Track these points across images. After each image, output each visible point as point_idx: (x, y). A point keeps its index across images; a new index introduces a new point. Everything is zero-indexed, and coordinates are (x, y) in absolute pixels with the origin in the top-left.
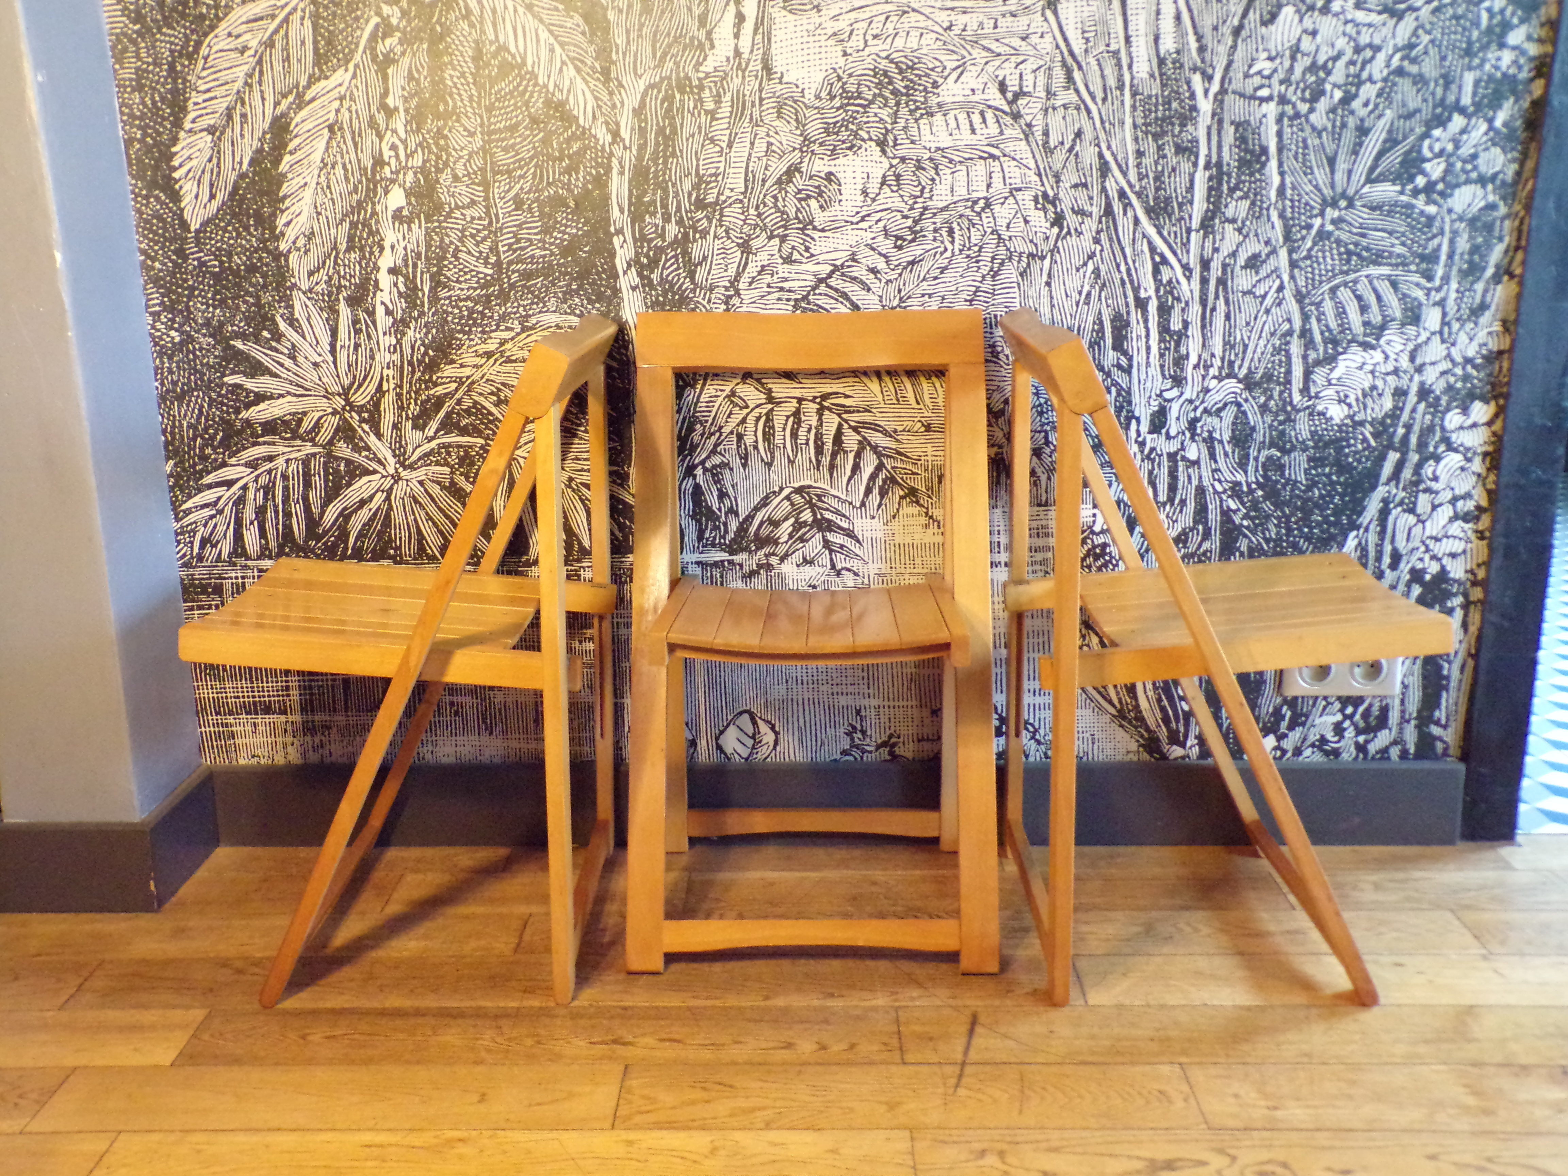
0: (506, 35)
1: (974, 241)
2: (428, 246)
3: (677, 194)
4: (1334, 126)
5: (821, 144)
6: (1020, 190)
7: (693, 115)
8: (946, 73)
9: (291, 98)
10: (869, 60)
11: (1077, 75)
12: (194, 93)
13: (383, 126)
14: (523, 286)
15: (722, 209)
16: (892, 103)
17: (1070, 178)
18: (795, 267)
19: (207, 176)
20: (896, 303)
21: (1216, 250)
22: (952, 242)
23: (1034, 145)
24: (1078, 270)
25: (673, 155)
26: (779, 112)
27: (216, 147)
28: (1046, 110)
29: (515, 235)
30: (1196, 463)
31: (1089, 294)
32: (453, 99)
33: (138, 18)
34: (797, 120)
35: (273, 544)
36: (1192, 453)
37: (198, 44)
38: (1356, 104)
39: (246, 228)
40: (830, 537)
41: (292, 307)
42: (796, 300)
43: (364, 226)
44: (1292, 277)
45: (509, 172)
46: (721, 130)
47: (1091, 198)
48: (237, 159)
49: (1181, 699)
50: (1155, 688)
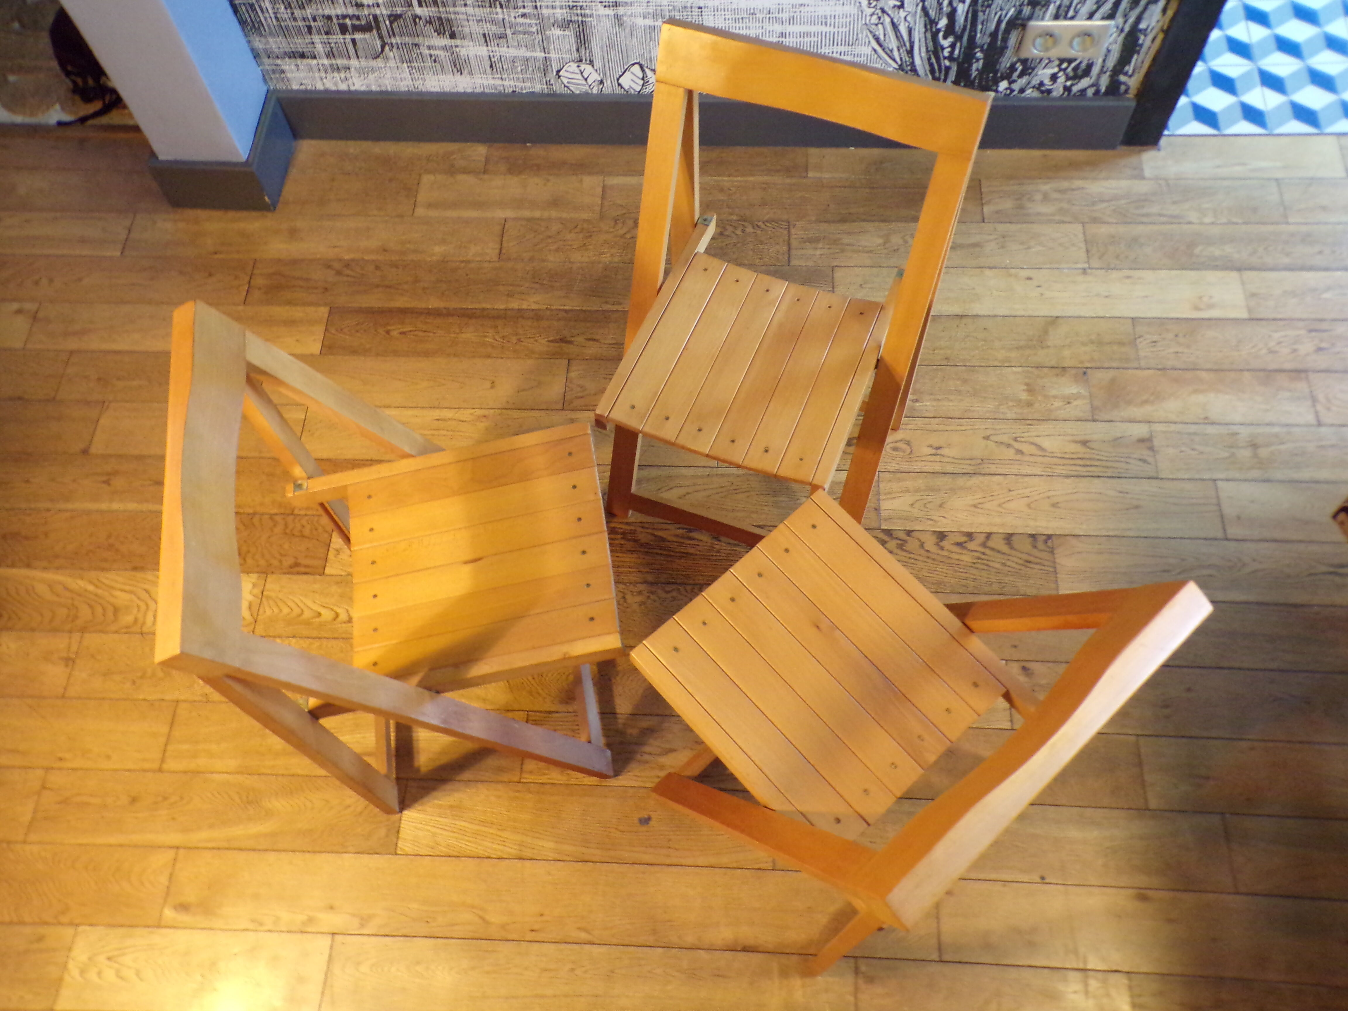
49: (945, 58)
50: (927, 51)
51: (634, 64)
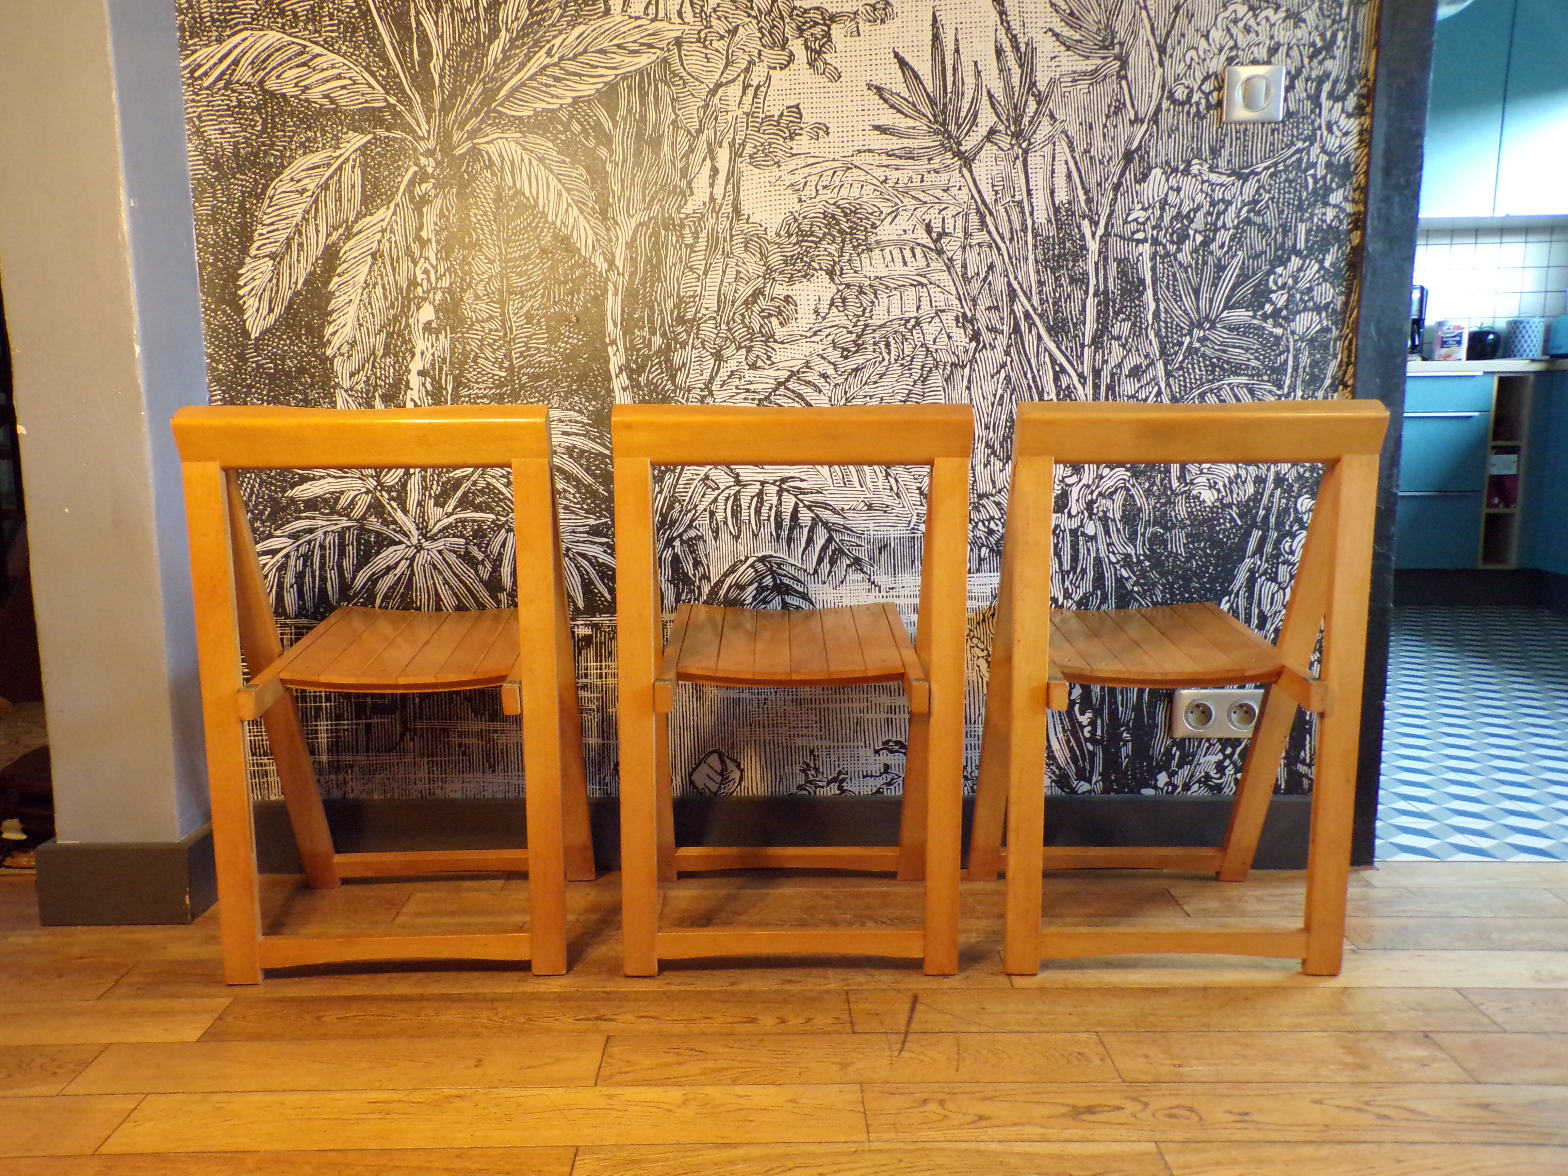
0: (523, 182)
1: (906, 353)
2: (453, 353)
3: (661, 311)
4: (1197, 263)
5: (780, 273)
6: (944, 311)
7: (675, 248)
8: (882, 217)
9: (341, 231)
10: (820, 205)
11: (988, 219)
12: (259, 226)
13: (417, 255)
14: (532, 386)
15: (699, 325)
16: (839, 240)
17: (984, 302)
18: (759, 372)
19: (267, 294)
20: (843, 402)
21: (1105, 362)
22: (889, 353)
23: (955, 275)
24: (992, 377)
25: (659, 280)
26: (746, 246)
27: (277, 272)
28: (964, 247)
29: (526, 344)
30: (1094, 538)
31: (1002, 396)
32: (477, 233)
33: (217, 165)
34: (761, 253)
35: (309, 605)
36: (1090, 530)
37: (266, 187)
38: (1214, 246)
39: (299, 337)
40: (788, 599)
41: (335, 402)
42: (760, 400)
43: (398, 336)
44: (1168, 385)
45: (522, 293)
46: (698, 260)
47: (1002, 319)
48: (293, 280)
49: (1087, 740)
50: (1064, 731)
51: (711, 753)
